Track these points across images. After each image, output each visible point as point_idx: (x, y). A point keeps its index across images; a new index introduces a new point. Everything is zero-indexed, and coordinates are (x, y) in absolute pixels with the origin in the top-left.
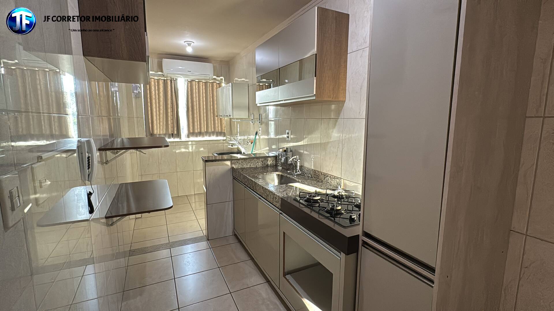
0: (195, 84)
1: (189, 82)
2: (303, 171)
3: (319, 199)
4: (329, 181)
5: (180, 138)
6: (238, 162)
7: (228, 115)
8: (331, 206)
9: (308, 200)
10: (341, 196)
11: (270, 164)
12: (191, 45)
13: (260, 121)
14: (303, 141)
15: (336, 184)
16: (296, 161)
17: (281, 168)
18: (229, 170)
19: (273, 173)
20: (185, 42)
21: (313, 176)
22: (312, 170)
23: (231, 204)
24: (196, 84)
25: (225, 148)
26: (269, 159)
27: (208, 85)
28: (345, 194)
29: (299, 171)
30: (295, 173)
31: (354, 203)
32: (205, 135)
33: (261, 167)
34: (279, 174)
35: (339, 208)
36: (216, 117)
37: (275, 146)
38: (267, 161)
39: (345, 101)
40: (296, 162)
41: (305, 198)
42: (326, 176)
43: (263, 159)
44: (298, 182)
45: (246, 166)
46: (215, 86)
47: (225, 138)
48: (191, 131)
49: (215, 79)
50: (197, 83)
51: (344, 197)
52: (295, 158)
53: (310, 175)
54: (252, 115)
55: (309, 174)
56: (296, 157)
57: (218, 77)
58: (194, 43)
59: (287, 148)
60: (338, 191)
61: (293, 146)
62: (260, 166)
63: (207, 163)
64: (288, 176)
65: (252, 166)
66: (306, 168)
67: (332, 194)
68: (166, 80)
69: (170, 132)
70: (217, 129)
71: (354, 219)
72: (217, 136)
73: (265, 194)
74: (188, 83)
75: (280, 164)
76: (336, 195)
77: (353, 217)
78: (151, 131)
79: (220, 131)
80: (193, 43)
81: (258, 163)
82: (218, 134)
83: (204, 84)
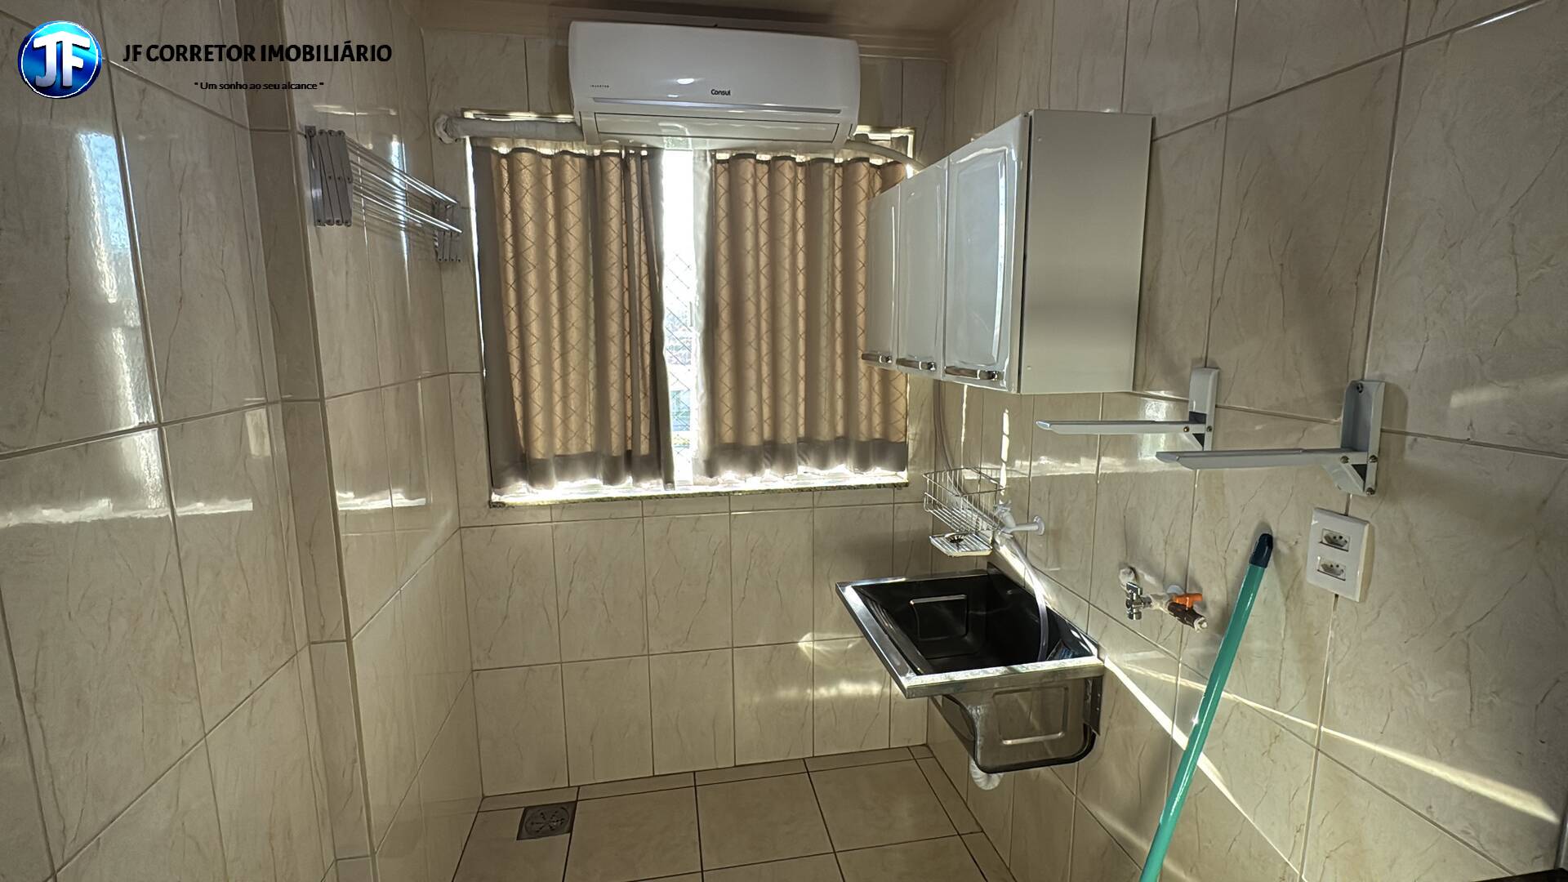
0: (755, 176)
1: (719, 166)
5: (669, 480)
24: (760, 175)
25: (901, 528)
27: (826, 181)
32: (797, 457)
36: (862, 365)
46: (864, 184)
47: (903, 477)
48: (728, 436)
49: (863, 138)
50: (765, 168)
57: (878, 129)
68: (597, 163)
69: (616, 446)
70: (863, 427)
72: (863, 464)
74: (714, 172)
78: (522, 442)
79: (877, 436)
82: (867, 454)
83: (800, 176)
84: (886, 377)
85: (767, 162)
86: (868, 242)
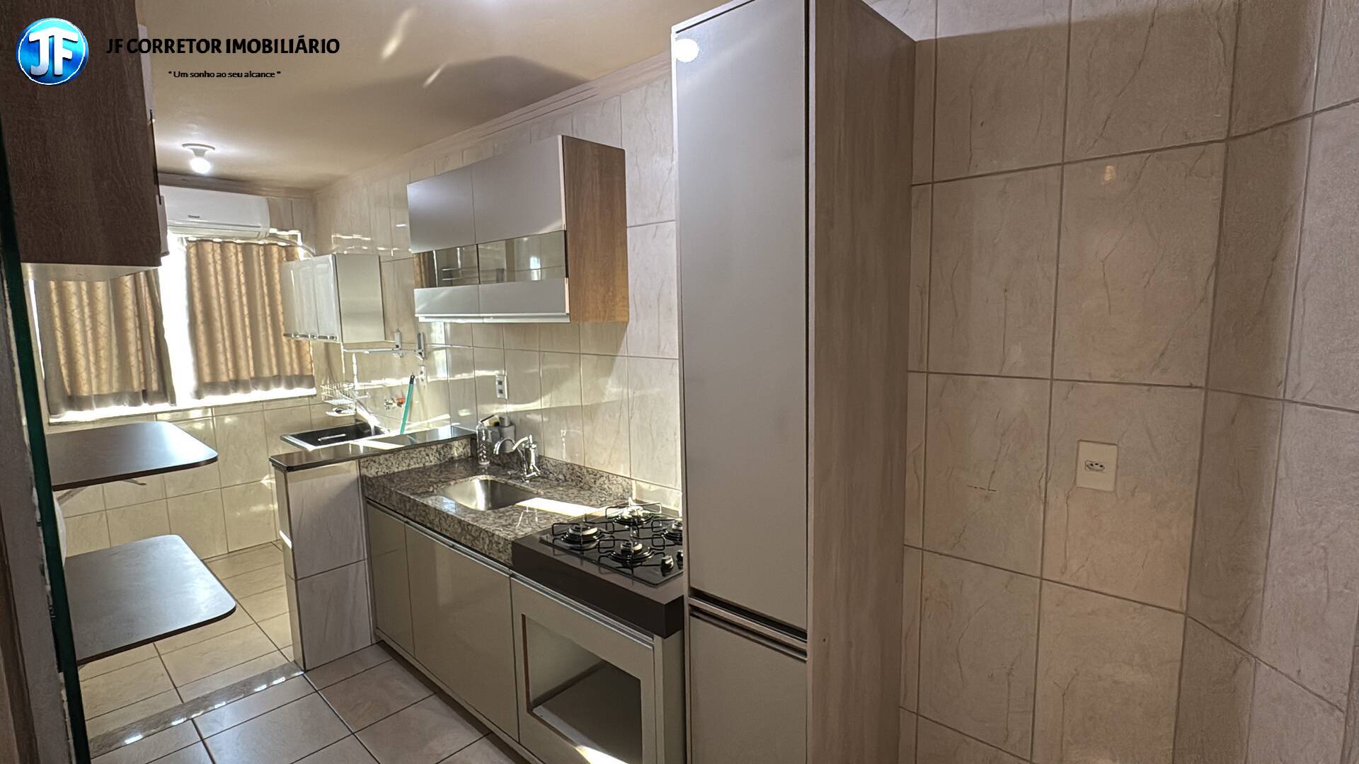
0: (213, 250)
1: (191, 244)
2: (544, 466)
3: (595, 534)
4: (606, 486)
5: (173, 402)
6: (375, 462)
7: (328, 337)
8: (622, 546)
9: (572, 539)
10: (636, 520)
11: (459, 456)
12: (206, 153)
13: (420, 351)
14: (539, 401)
15: (622, 492)
16: (527, 447)
17: (488, 463)
18: (352, 484)
19: (470, 478)
20: (184, 145)
21: (568, 477)
22: (567, 464)
23: (363, 567)
24: (215, 248)
25: (315, 416)
26: (456, 443)
27: (255, 253)
28: (643, 514)
29: (535, 470)
30: (526, 473)
31: (664, 530)
32: (252, 388)
33: (435, 466)
34: (487, 480)
35: (639, 547)
36: (284, 339)
37: (466, 412)
38: (451, 448)
39: (627, 323)
40: (528, 449)
41: (565, 534)
42: (598, 476)
43: (439, 446)
44: (538, 495)
45: (398, 468)
46: (276, 255)
47: (313, 391)
48: (207, 379)
49: (274, 236)
50: (219, 245)
51: (643, 520)
52: (525, 442)
53: (561, 477)
54: (397, 336)
55: (558, 475)
56: (526, 439)
57: (281, 230)
58: (213, 148)
59: (500, 418)
60: (630, 509)
61: (516, 413)
62: (433, 463)
63: (289, 474)
64: (510, 481)
65: (414, 467)
66: (551, 461)
67: (618, 516)
69: (136, 385)
70: (288, 369)
71: (669, 565)
72: (290, 385)
73: (468, 537)
74: (188, 248)
75: (484, 454)
76: (626, 518)
77: (667, 562)
79: (297, 373)
80: (212, 150)
81: (427, 458)
82: (291, 382)
83: (239, 249)
84: (298, 343)
85: (219, 243)
86: (281, 281)
